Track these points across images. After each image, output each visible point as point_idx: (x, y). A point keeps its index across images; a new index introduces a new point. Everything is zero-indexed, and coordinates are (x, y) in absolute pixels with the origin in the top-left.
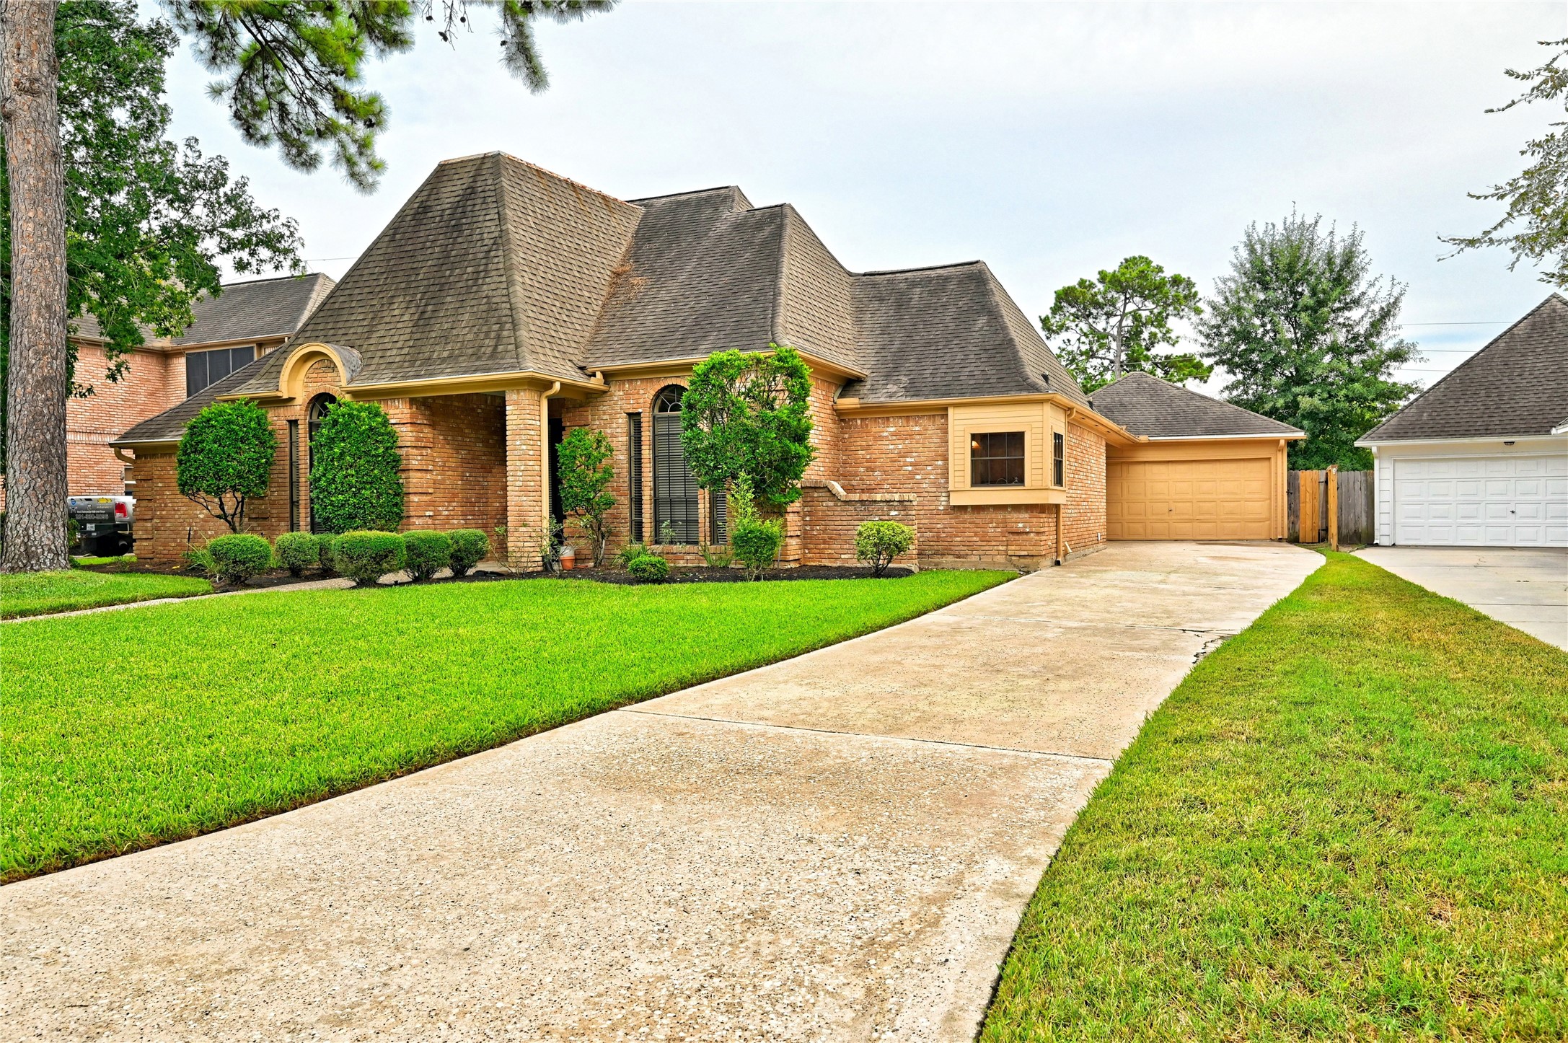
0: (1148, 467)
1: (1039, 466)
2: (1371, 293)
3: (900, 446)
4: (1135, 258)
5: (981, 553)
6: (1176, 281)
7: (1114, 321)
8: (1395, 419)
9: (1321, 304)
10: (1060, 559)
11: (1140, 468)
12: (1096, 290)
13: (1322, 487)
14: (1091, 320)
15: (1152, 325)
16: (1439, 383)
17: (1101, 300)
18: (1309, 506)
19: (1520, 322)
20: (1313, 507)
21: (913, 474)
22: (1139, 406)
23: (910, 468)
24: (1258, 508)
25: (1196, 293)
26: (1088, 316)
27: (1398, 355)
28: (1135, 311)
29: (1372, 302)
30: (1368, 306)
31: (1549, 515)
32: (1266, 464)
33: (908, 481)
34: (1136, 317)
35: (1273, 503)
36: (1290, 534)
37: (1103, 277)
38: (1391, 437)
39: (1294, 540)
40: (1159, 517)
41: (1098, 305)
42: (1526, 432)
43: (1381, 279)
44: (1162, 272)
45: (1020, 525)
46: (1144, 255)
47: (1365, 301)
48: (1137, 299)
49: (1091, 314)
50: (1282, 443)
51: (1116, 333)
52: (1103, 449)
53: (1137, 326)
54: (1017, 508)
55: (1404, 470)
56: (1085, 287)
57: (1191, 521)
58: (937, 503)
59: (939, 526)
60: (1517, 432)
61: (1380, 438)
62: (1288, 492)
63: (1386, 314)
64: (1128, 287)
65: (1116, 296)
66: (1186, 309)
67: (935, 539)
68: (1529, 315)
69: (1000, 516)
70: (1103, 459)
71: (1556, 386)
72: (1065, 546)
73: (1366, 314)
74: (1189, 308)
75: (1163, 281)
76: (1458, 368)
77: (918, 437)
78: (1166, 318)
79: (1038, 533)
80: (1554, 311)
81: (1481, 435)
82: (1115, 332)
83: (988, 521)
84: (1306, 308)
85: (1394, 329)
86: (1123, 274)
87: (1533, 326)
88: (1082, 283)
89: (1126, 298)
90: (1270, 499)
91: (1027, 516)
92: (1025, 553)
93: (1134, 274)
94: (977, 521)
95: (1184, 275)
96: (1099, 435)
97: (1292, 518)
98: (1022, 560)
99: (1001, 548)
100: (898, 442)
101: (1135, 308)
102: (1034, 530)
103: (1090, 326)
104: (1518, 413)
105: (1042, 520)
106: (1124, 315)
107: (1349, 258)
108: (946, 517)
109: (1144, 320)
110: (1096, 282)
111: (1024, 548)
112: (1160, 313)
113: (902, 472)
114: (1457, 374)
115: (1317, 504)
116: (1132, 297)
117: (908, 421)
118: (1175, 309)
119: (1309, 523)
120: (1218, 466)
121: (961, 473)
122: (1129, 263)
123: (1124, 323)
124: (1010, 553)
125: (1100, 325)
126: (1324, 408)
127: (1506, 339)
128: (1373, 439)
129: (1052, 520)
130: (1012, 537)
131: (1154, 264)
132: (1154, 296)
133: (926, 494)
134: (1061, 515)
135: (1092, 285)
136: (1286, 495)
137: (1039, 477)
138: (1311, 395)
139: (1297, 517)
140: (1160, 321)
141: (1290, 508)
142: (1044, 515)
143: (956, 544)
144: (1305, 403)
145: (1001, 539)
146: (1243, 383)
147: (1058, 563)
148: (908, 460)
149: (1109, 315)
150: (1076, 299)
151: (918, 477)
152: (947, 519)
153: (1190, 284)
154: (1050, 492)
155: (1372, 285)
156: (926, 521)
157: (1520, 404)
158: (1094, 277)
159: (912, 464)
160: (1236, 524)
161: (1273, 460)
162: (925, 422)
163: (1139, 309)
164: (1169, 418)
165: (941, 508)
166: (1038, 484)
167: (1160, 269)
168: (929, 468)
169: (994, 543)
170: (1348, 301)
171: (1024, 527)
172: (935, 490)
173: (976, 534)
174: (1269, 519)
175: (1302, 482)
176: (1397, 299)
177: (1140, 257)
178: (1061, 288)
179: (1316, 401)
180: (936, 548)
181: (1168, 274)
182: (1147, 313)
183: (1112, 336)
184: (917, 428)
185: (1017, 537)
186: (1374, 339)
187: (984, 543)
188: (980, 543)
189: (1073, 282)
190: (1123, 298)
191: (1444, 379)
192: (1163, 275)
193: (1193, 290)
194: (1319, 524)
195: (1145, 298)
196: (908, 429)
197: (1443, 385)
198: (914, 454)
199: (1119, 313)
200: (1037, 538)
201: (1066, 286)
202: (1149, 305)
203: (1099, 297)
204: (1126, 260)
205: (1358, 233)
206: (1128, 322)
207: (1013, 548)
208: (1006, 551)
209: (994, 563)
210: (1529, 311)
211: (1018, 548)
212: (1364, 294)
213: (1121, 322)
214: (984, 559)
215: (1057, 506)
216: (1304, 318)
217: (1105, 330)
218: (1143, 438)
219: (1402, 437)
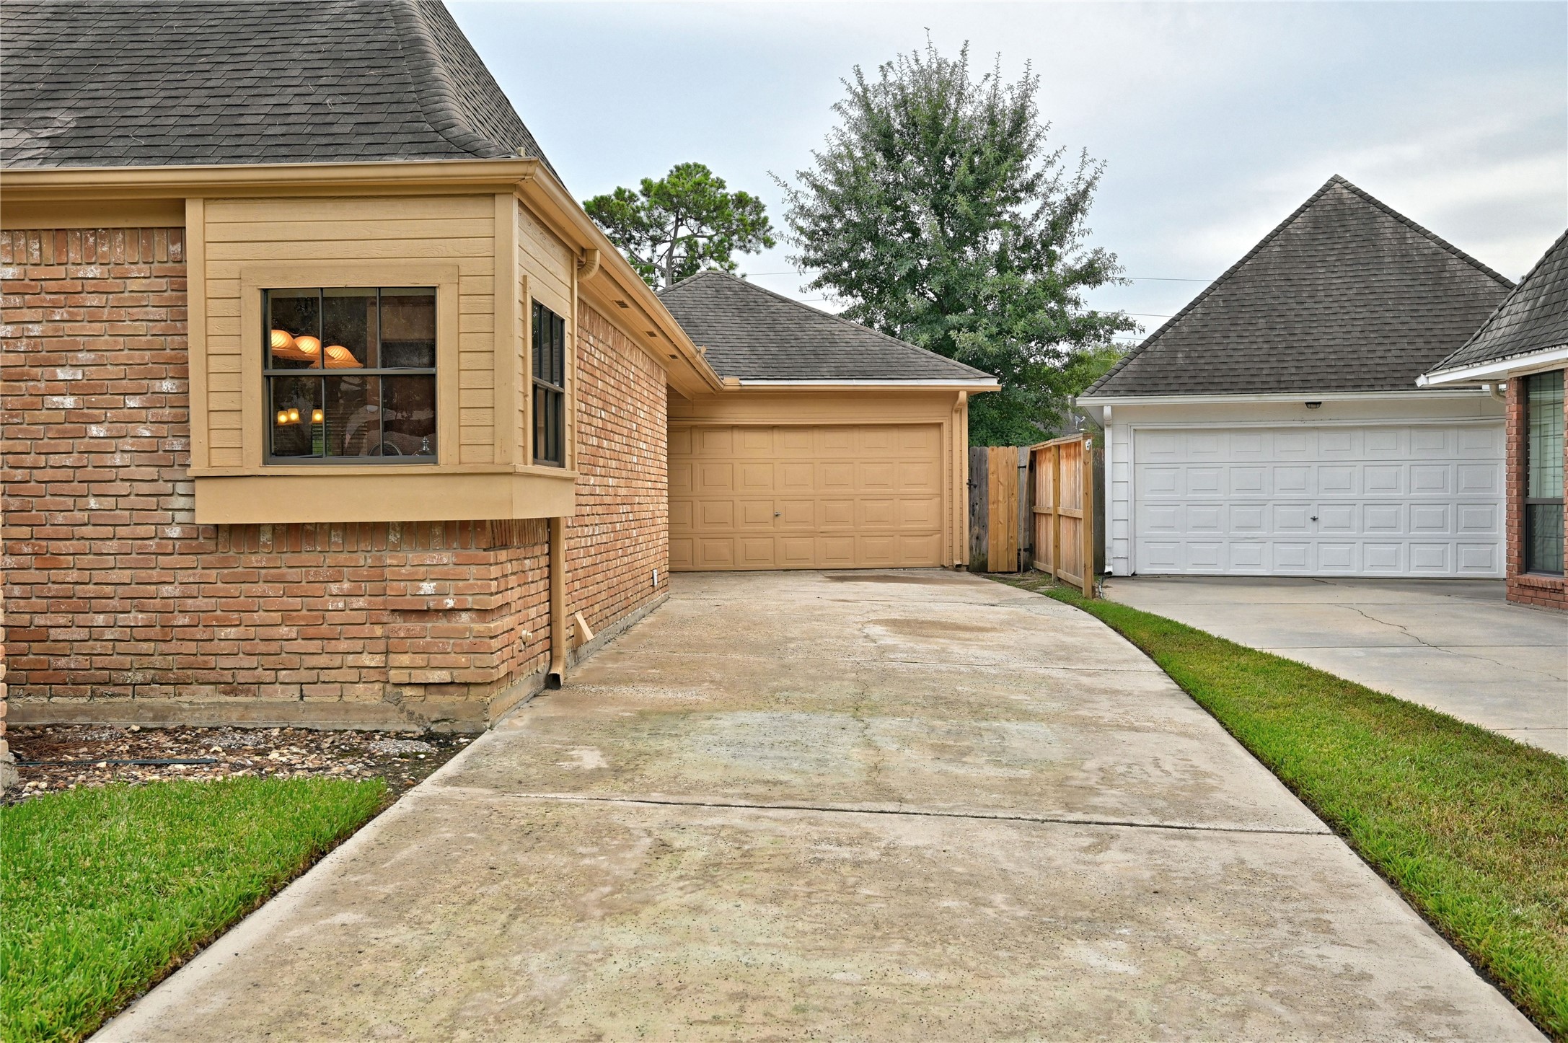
0: (738, 436)
1: (484, 398)
2: (1049, 175)
3: (36, 330)
4: (688, 166)
5: (304, 675)
6: (741, 200)
7: (662, 248)
8: (1135, 362)
9: (982, 184)
10: (558, 670)
11: (725, 437)
12: (638, 203)
13: (1024, 474)
14: (632, 246)
15: (712, 257)
16: (1192, 305)
17: (645, 220)
18: (1002, 509)
19: (1295, 216)
20: (1009, 509)
21: (79, 419)
22: (719, 327)
23: (69, 402)
24: (922, 512)
25: (766, 219)
26: (629, 240)
27: (1091, 274)
28: (688, 237)
29: (1051, 190)
30: (1045, 196)
31: (1369, 523)
32: (932, 435)
33: (64, 445)
34: (690, 243)
35: (946, 505)
36: (972, 557)
37: (647, 187)
38: (1131, 392)
39: (979, 567)
40: (758, 528)
41: (639, 225)
42: (1340, 388)
43: (1063, 154)
44: (724, 188)
45: (428, 587)
46: (701, 162)
47: (1041, 189)
48: (691, 222)
49: (632, 237)
50: (963, 396)
51: (664, 266)
52: (662, 393)
53: (693, 258)
54: (417, 532)
55: (1155, 448)
56: (624, 199)
57: (812, 534)
58: (159, 516)
59: (167, 590)
60: (1325, 387)
61: (1116, 393)
62: (970, 484)
63: (1074, 206)
64: (681, 204)
65: (664, 214)
66: (754, 240)
67: (156, 632)
68: (1305, 206)
69: (364, 557)
70: (661, 413)
71: (1368, 315)
72: (576, 625)
73: (1043, 208)
74: (758, 238)
75: (724, 202)
76: (1218, 283)
77: (94, 300)
78: (730, 249)
79: (483, 613)
80: (1340, 200)
81: (1272, 390)
82: (664, 263)
83: (324, 573)
84: (963, 189)
85: (1083, 233)
86: (674, 185)
87: (1316, 222)
88: (620, 193)
89: (678, 220)
90: (941, 495)
91: (446, 557)
92: (443, 676)
93: (688, 186)
94: (293, 574)
95: (752, 195)
96: (656, 360)
97: (976, 530)
98: (435, 699)
99: (367, 660)
100: (28, 315)
101: (690, 233)
102: (470, 602)
103: (632, 253)
104: (1321, 356)
105: (495, 571)
106: (675, 242)
107: (1020, 118)
108: (190, 560)
109: (701, 250)
110: (638, 194)
111: (438, 660)
112: (721, 242)
113: (42, 415)
114: (1217, 292)
115: (1015, 505)
116: (685, 216)
117: (61, 248)
118: (740, 239)
119: (1002, 537)
120: (856, 436)
121: (232, 420)
122: (683, 171)
123: (676, 252)
124: (395, 676)
125: (645, 254)
126: (992, 349)
127: (1280, 239)
128: (1104, 394)
129: (534, 565)
130: (402, 626)
131: (713, 176)
132: (714, 219)
133: (124, 488)
134: (564, 545)
135: (632, 197)
136: (966, 488)
137: (483, 435)
138: (973, 329)
139: (984, 526)
140: (720, 253)
141: (972, 511)
142: (503, 555)
143: (226, 647)
144: (964, 339)
145: (366, 630)
146: (865, 309)
147: (553, 681)
148: (61, 374)
149: (656, 241)
150: (612, 215)
151: (94, 430)
152: (193, 570)
153: (758, 207)
154: (517, 483)
155: (1050, 163)
156: (125, 576)
157: (1322, 342)
158: (637, 188)
159: (73, 388)
160: (886, 540)
161: (946, 428)
162: (118, 250)
163: (695, 235)
164: (773, 347)
165: (175, 532)
166: (478, 458)
167: (720, 184)
168: (132, 402)
169: (343, 645)
170: (1017, 186)
171: (441, 594)
172: (151, 472)
173: (287, 616)
174: (940, 531)
175: (991, 467)
176: (1090, 184)
177: (696, 165)
178: (591, 199)
179: (981, 337)
180: (158, 661)
181: (731, 189)
182: (705, 241)
183: (660, 268)
184: (93, 271)
185: (415, 626)
186: (1054, 248)
187: (314, 646)
188: (300, 645)
189: (609, 191)
190: (673, 219)
191: (1199, 300)
192: (724, 192)
193: (763, 215)
194: (1021, 540)
195: (702, 221)
196: (60, 272)
197: (1199, 309)
198: (83, 357)
199: (668, 238)
200: (479, 627)
201: (598, 195)
202: (708, 231)
203: (642, 214)
204: (678, 168)
205: (1032, 77)
206: (680, 251)
207: (405, 659)
208: (384, 668)
209: (347, 709)
210: (1304, 201)
211: (420, 660)
212: (1039, 176)
213: (671, 250)
214: (315, 696)
215: (551, 525)
216: (963, 205)
217: (650, 260)
218: (731, 382)
219: (1150, 392)
